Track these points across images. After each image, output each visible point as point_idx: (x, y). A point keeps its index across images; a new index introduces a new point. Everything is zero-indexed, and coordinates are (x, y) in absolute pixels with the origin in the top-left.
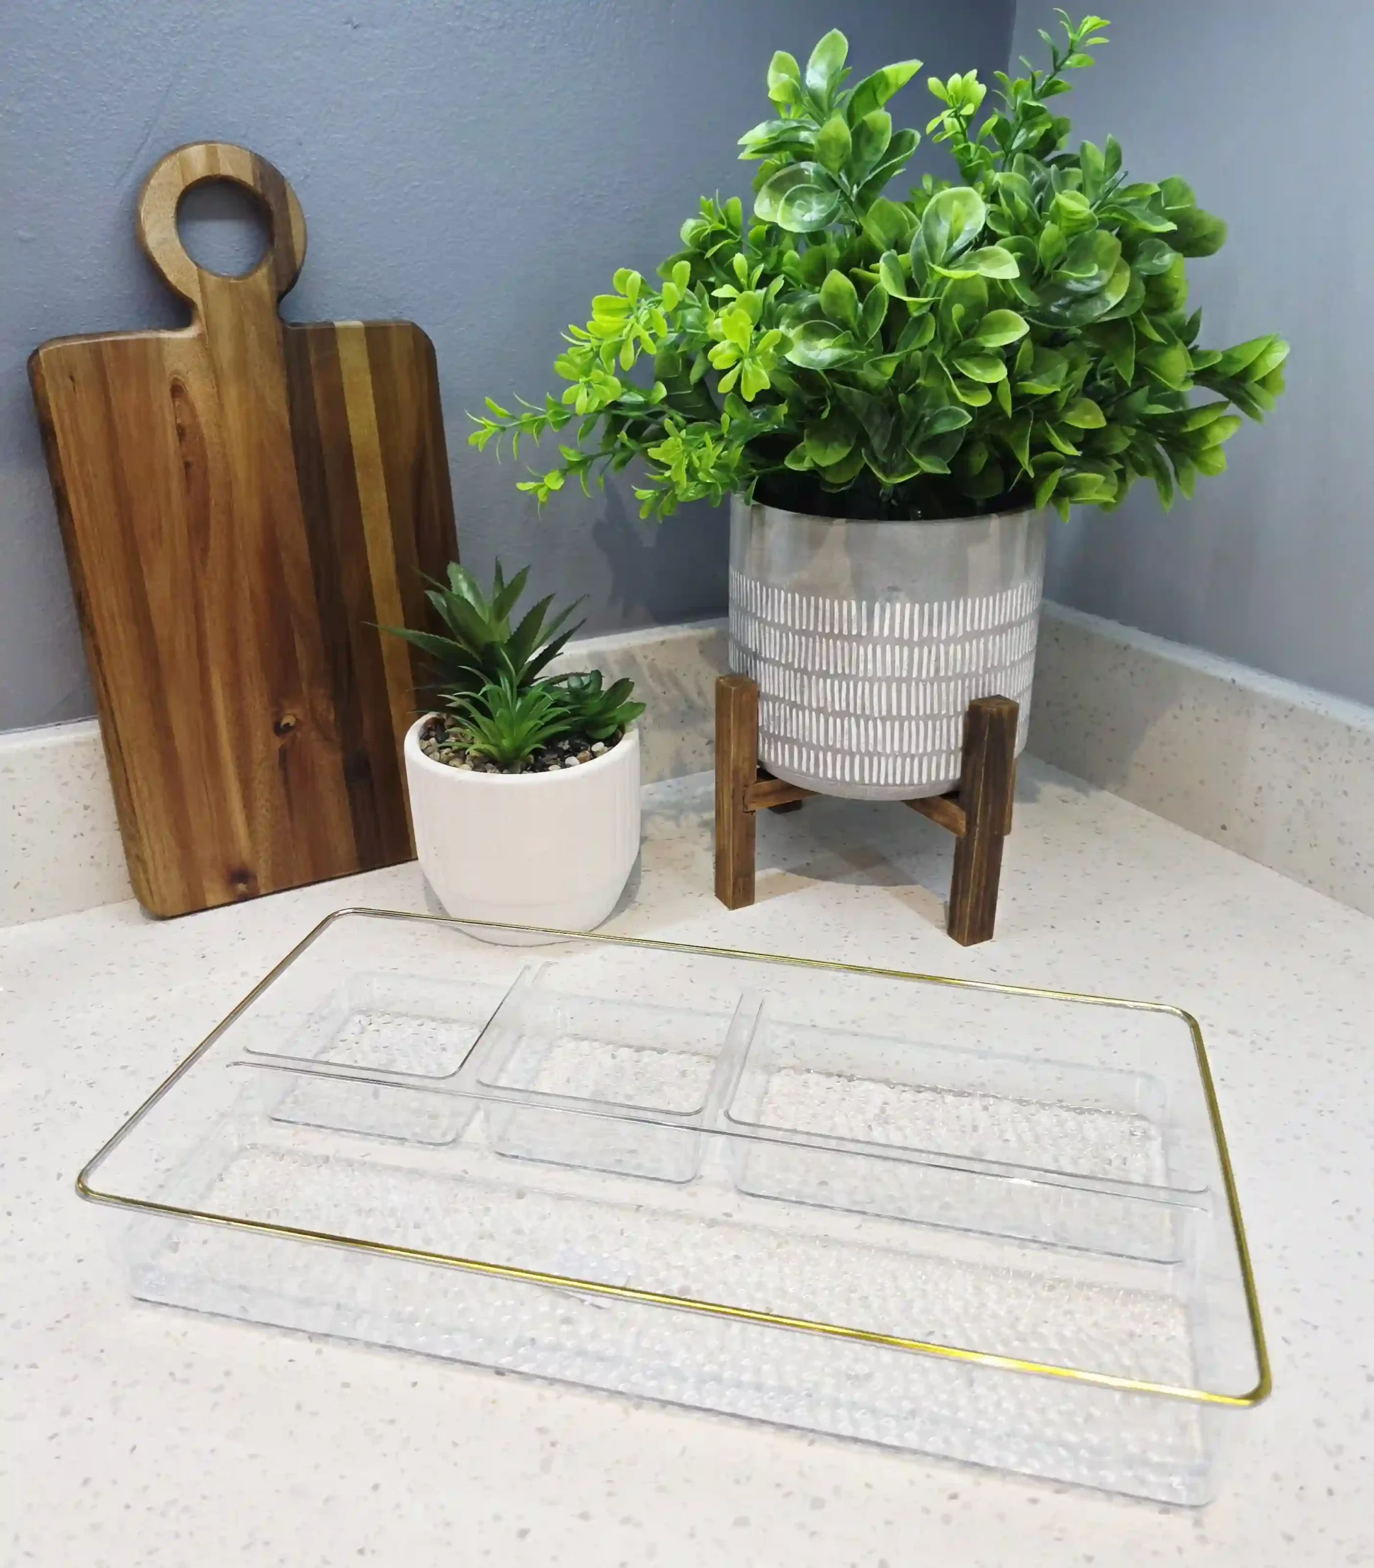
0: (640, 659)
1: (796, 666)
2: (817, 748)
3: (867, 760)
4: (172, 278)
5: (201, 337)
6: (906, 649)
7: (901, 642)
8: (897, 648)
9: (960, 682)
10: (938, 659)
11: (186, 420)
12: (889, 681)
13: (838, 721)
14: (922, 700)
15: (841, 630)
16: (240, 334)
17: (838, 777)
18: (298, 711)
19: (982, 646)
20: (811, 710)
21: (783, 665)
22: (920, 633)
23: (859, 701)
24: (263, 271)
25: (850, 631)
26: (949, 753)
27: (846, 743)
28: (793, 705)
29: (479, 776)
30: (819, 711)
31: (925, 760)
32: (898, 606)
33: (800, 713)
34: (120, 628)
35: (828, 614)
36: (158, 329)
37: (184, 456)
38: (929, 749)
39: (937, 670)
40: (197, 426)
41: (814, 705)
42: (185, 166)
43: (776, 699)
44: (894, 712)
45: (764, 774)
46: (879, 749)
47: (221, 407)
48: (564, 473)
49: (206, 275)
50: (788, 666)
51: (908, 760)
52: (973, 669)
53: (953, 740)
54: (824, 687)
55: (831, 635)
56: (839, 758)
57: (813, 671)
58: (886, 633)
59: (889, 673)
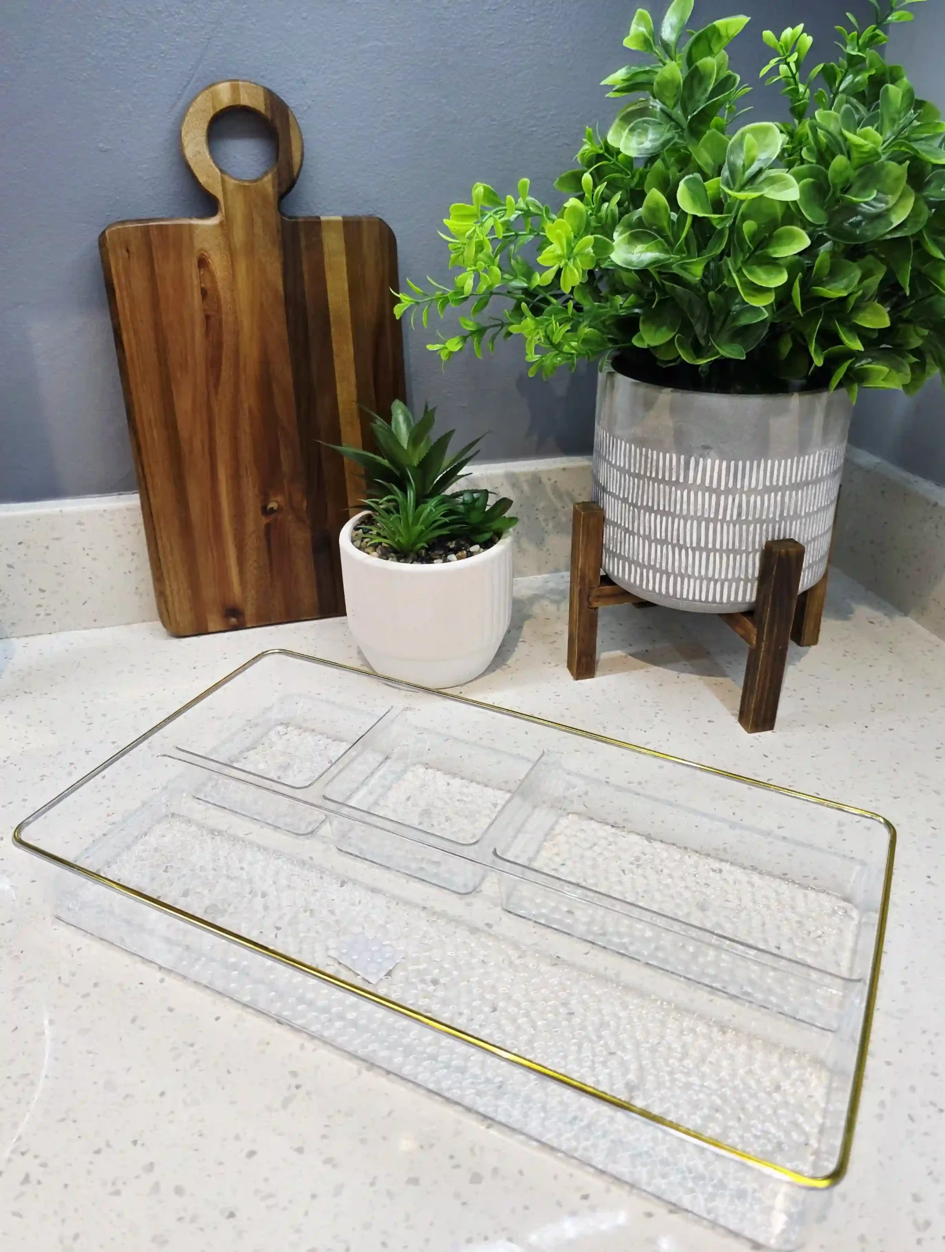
0: (544, 479)
1: (630, 501)
2: (642, 566)
3: (679, 579)
4: (202, 179)
5: (221, 224)
6: (714, 496)
7: (710, 490)
8: (707, 494)
9: (758, 525)
10: (740, 506)
11: (208, 285)
12: (699, 519)
13: (659, 547)
14: (727, 536)
15: (664, 474)
16: (250, 223)
17: (657, 590)
18: (280, 498)
19: (779, 498)
20: (639, 536)
21: (621, 499)
22: (727, 483)
23: (675, 533)
24: (270, 176)
25: (670, 476)
26: (746, 581)
27: (664, 565)
28: (627, 530)
29: (383, 562)
30: (646, 537)
31: (726, 584)
32: (709, 461)
33: (631, 537)
34: (155, 432)
35: (654, 464)
36: (190, 218)
37: (204, 310)
38: (730, 576)
39: (739, 515)
40: (215, 289)
41: (642, 532)
42: (215, 97)
43: (615, 524)
44: (703, 544)
45: (607, 580)
46: (690, 571)
47: (234, 275)
48: (464, 339)
49: (226, 178)
50: (625, 500)
51: (712, 583)
52: (771, 516)
53: (750, 571)
54: (649, 519)
55: (656, 479)
56: (658, 575)
57: (642, 506)
58: (699, 481)
59: (699, 514)
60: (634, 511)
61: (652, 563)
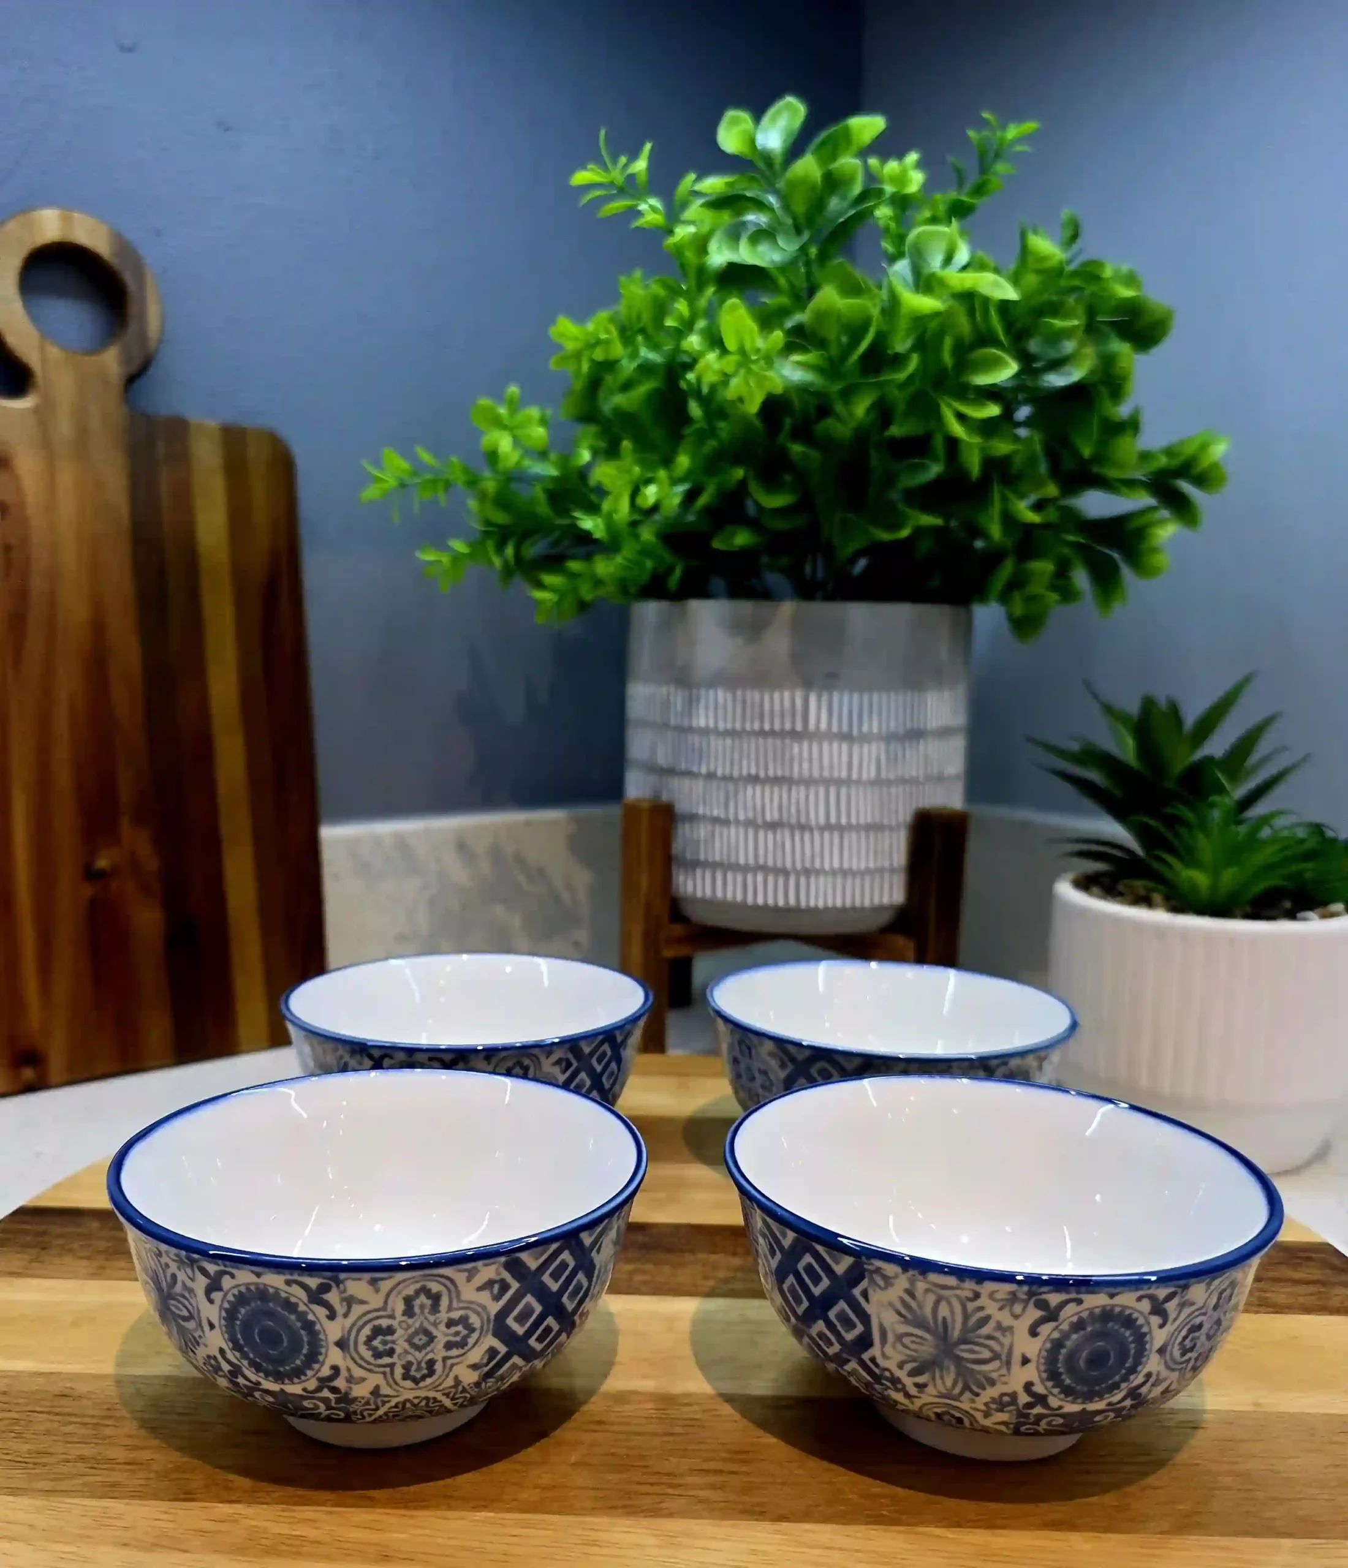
1: (719, 773)
2: (745, 869)
3: (803, 880)
5: (36, 409)
6: (844, 746)
7: (839, 736)
8: (835, 744)
9: (901, 788)
12: (827, 782)
13: (769, 834)
14: (862, 806)
15: (772, 723)
16: (81, 410)
18: (115, 853)
20: (737, 822)
23: (794, 809)
24: (113, 354)
25: (782, 726)
26: (892, 872)
27: (779, 860)
28: (716, 820)
30: (750, 823)
31: (867, 877)
32: (836, 697)
33: (724, 829)
35: (756, 709)
38: (871, 866)
39: (878, 772)
40: (23, 503)
41: (741, 817)
43: (694, 818)
44: (833, 821)
46: (817, 865)
47: (53, 487)
49: (47, 342)
51: (849, 878)
53: (895, 858)
54: (752, 794)
55: (762, 733)
56: (771, 879)
57: (741, 778)
58: (823, 726)
59: (826, 774)
60: (727, 789)
61: (761, 861)
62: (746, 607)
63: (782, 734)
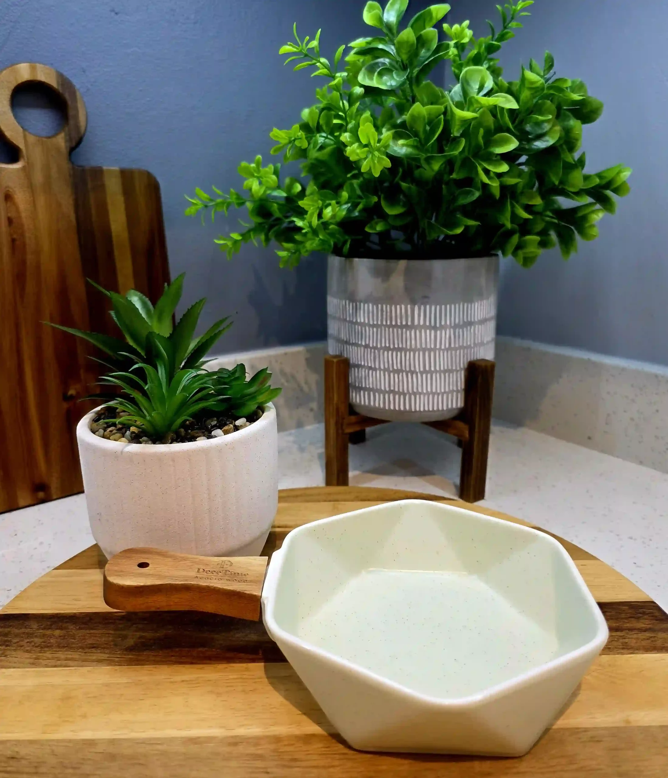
4: (8, 134)
5: (24, 168)
6: (432, 332)
7: (430, 327)
8: (428, 331)
9: (461, 351)
10: (450, 337)
11: (12, 214)
12: (424, 350)
14: (442, 361)
15: (396, 322)
16: (47, 168)
17: (397, 408)
18: (78, 386)
19: (472, 330)
20: (380, 369)
21: (363, 346)
22: (440, 321)
23: (407, 363)
24: (62, 135)
25: (401, 322)
27: (401, 388)
30: (385, 370)
31: (445, 395)
33: (374, 372)
35: (389, 314)
37: (11, 235)
39: (450, 344)
40: (20, 217)
41: (382, 367)
42: (17, 73)
43: (359, 366)
44: (427, 368)
45: (352, 412)
46: (420, 390)
47: (35, 207)
49: (28, 134)
50: (366, 346)
52: (469, 344)
53: (459, 385)
57: (381, 348)
58: (422, 323)
59: (424, 346)
60: (374, 352)
61: (392, 388)
62: (381, 263)
63: (402, 327)
